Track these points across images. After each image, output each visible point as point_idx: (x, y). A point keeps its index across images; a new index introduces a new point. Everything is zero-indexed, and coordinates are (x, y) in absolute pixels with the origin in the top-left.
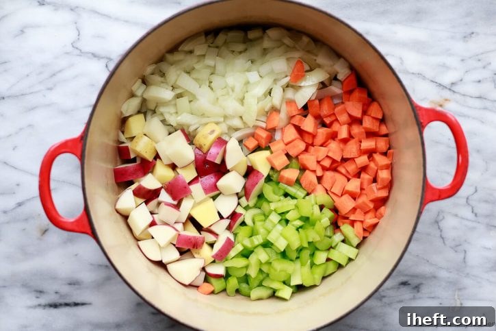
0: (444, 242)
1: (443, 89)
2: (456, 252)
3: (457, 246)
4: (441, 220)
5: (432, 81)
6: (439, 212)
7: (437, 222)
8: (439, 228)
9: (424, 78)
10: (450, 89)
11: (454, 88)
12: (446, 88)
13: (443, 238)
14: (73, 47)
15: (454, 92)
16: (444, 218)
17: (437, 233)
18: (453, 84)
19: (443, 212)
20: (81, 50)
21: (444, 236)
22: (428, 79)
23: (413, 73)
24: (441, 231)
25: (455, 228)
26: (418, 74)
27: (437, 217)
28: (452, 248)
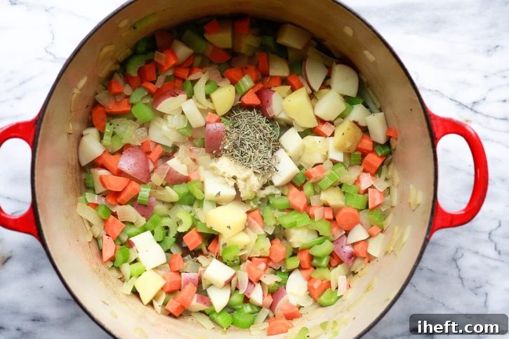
0: (463, 283)
1: (463, 109)
2: (476, 294)
3: (477, 288)
4: (459, 258)
5: (451, 99)
6: (457, 249)
7: (454, 260)
8: (457, 267)
9: (442, 95)
10: (471, 109)
11: (476, 108)
12: (467, 107)
13: (461, 279)
15: (476, 112)
16: (463, 255)
17: (455, 272)
18: (474, 103)
19: (461, 248)
21: (462, 276)
22: (447, 97)
23: (430, 90)
24: (460, 270)
25: (475, 267)
26: (436, 91)
27: (455, 255)
28: (471, 290)
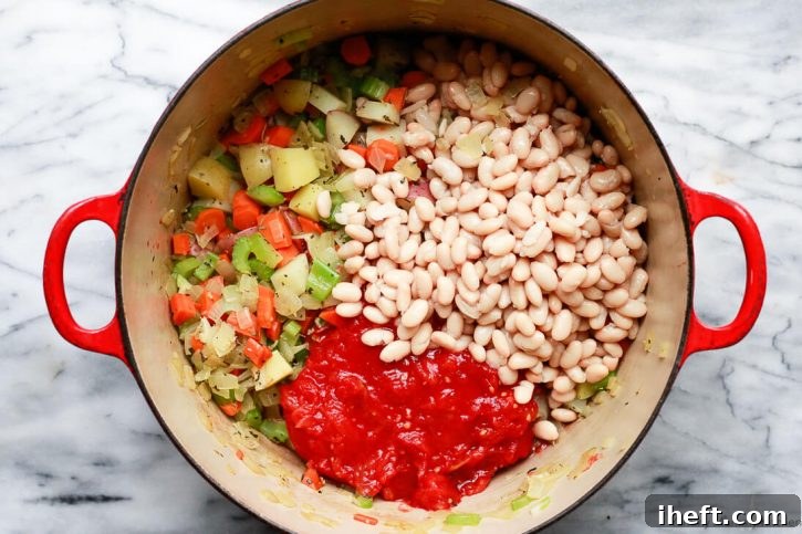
0: (732, 412)
2: (753, 429)
3: (755, 419)
4: (728, 374)
5: (717, 137)
6: (725, 361)
7: (721, 377)
8: (725, 387)
9: (704, 132)
10: (748, 153)
11: (755, 150)
12: (741, 149)
13: (731, 405)
14: (113, 66)
15: (755, 156)
16: (733, 370)
17: (721, 395)
18: (753, 143)
19: (731, 359)
20: (126, 73)
21: (732, 401)
22: (711, 134)
23: (685, 124)
24: (728, 392)
25: (751, 388)
26: (695, 125)
27: (721, 369)
28: (746, 421)
